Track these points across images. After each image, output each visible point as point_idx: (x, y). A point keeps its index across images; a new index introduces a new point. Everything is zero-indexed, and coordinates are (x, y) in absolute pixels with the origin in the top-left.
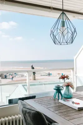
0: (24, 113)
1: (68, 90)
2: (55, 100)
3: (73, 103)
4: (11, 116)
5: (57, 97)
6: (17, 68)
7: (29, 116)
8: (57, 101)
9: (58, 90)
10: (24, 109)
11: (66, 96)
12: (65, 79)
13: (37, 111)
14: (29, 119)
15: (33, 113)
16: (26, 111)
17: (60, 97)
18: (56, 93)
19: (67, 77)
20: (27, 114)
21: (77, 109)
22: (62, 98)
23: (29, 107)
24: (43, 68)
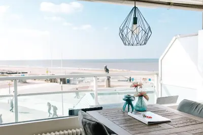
0: (84, 124)
1: (141, 101)
2: (124, 113)
3: (145, 116)
4: (71, 130)
5: (127, 109)
6: (84, 70)
7: (89, 127)
8: (126, 114)
9: (129, 100)
10: (84, 120)
11: (138, 109)
12: (138, 87)
13: (98, 122)
14: (89, 131)
15: (93, 125)
16: (86, 122)
17: (131, 110)
18: (126, 104)
19: (141, 86)
20: (87, 126)
21: (147, 123)
22: (133, 111)
23: (89, 118)
24: (121, 70)
